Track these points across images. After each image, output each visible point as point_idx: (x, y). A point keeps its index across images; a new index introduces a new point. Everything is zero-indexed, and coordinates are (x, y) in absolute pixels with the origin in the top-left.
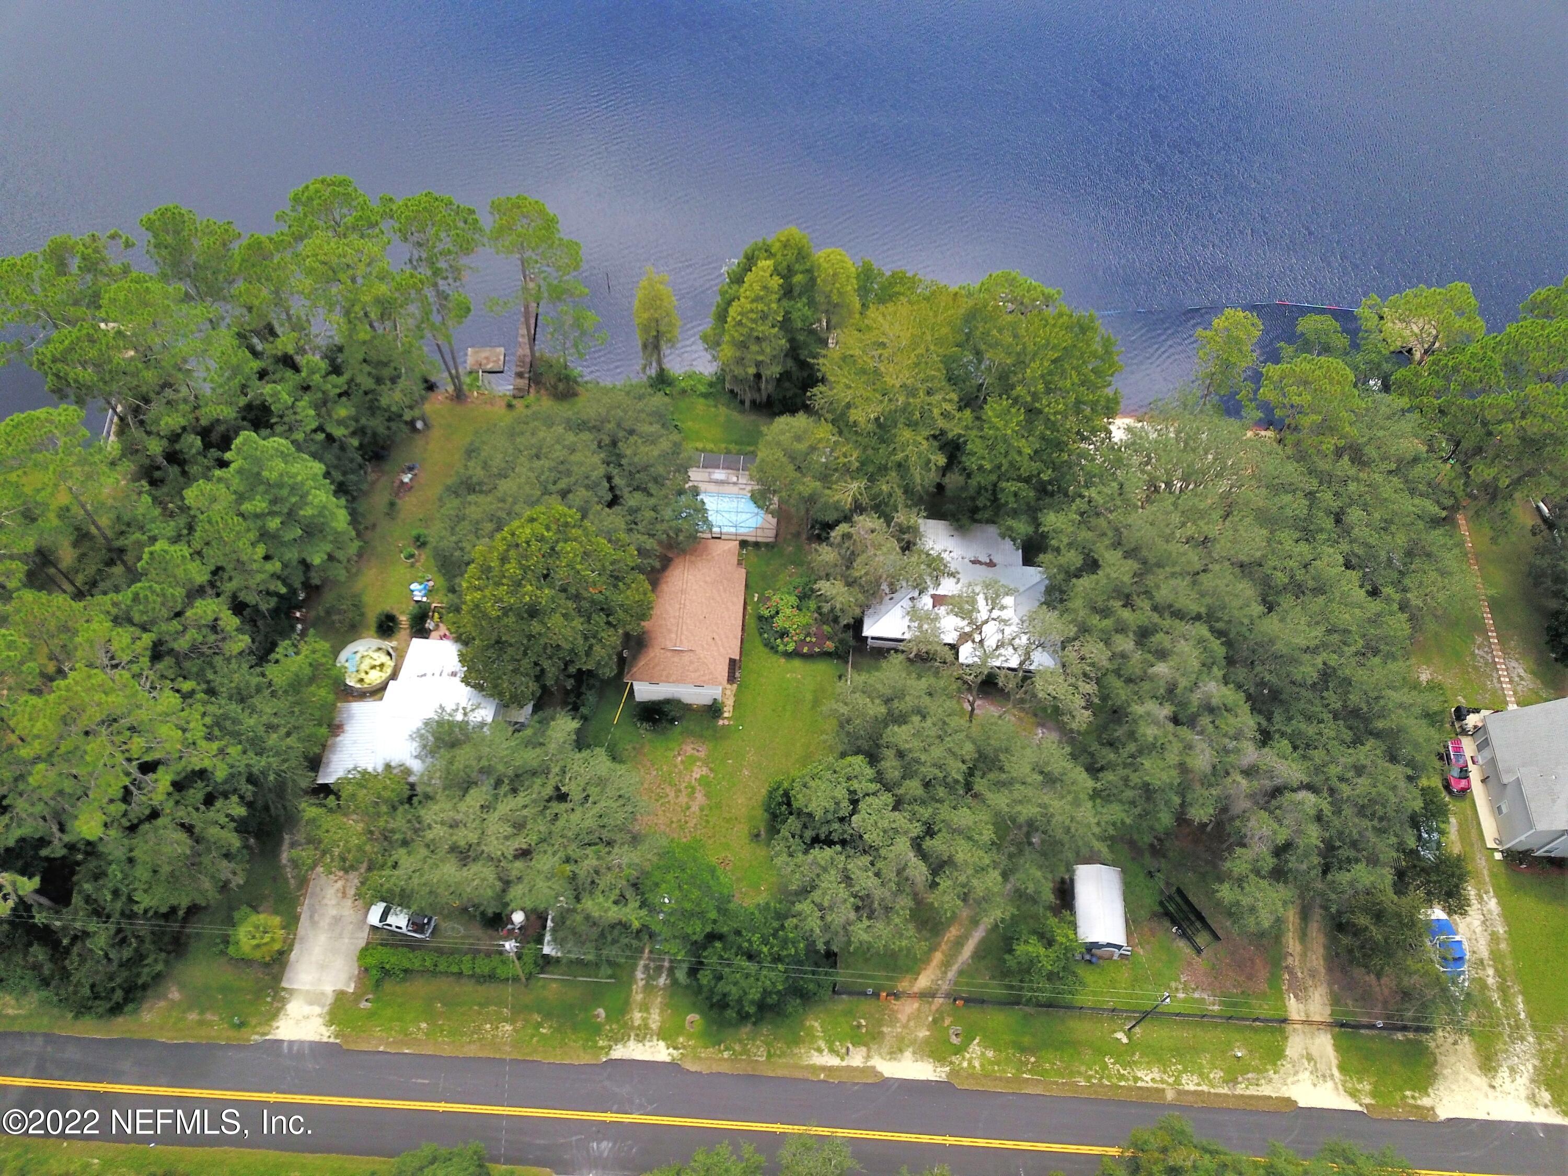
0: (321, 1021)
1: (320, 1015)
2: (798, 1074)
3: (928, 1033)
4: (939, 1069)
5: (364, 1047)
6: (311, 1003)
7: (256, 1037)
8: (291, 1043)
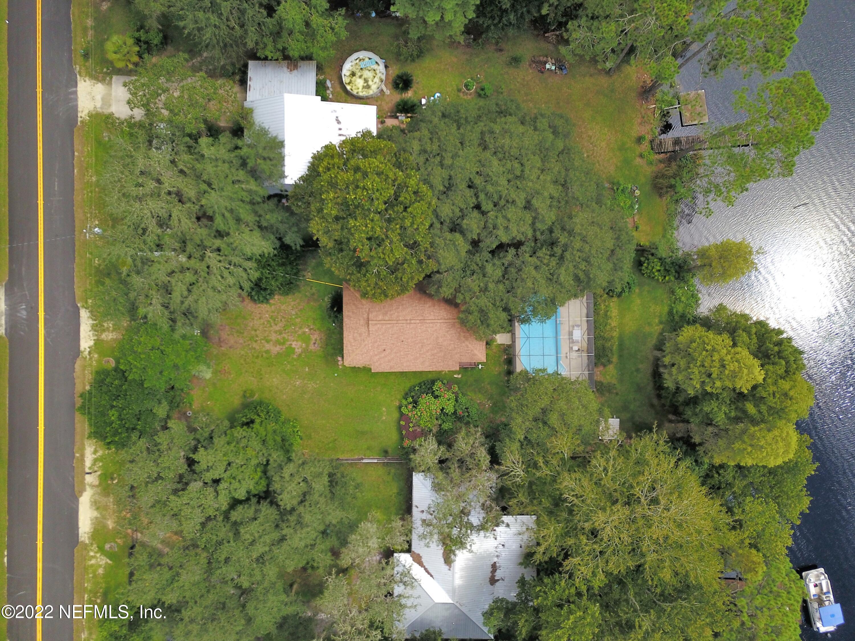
0: (92, 108)
1: (95, 107)
2: (77, 438)
3: (110, 527)
4: (86, 535)
5: (76, 142)
6: (103, 99)
7: (78, 69)
8: (76, 93)
